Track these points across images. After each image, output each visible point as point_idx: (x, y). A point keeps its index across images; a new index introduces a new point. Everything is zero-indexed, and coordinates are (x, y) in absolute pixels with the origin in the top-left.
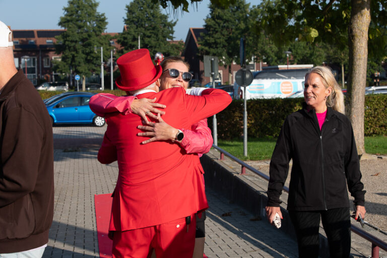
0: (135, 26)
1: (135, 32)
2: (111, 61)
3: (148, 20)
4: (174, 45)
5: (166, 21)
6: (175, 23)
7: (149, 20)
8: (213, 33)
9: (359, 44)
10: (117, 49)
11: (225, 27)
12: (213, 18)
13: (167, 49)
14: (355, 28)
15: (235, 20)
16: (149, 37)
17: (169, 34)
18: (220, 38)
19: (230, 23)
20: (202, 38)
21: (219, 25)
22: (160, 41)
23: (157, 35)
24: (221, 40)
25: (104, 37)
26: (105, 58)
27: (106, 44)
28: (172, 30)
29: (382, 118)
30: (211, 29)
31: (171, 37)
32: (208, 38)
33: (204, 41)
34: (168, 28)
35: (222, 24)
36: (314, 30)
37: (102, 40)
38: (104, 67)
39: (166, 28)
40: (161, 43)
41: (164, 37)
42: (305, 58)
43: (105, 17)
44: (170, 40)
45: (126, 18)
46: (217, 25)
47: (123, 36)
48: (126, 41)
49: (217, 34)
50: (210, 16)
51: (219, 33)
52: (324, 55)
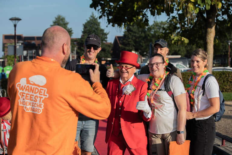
0: (87, 34)
3: (94, 32)
4: (107, 45)
5: (103, 32)
6: (108, 33)
11: (134, 35)
12: (128, 31)
15: (139, 32)
19: (136, 33)
20: (122, 41)
21: (131, 34)
24: (132, 42)
28: (106, 37)
30: (127, 37)
31: (106, 40)
32: (125, 41)
39: (103, 36)
41: (102, 40)
45: (83, 30)
47: (81, 40)
51: (131, 39)
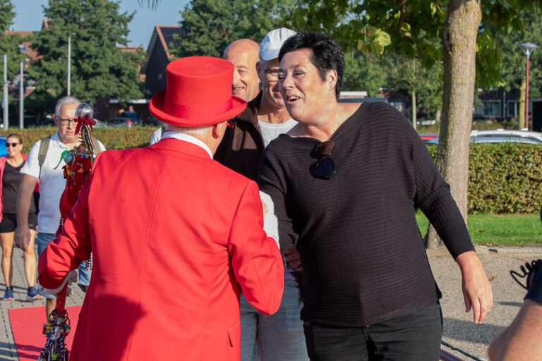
0: (62, 21)
1: (63, 30)
2: (20, 78)
3: (84, 11)
4: (129, 54)
5: (116, 13)
6: (131, 17)
7: (87, 10)
8: (195, 36)
9: (460, 59)
10: (31, 58)
11: (215, 25)
12: (196, 10)
13: (117, 61)
14: (455, 32)
15: (233, 14)
16: (86, 39)
17: (121, 34)
18: (207, 44)
19: (225, 18)
20: (177, 43)
21: (206, 20)
22: (104, 47)
23: (100, 37)
24: (209, 47)
25: (9, 37)
26: (10, 73)
27: (12, 50)
28: (125, 28)
29: (489, 183)
30: (193, 28)
31: (124, 40)
32: (187, 44)
33: (180, 48)
34: (119, 25)
35: (210, 21)
36: (384, 33)
37: (5, 43)
38: (9, 88)
39: (115, 26)
40: (107, 50)
41: (112, 40)
42: (351, 80)
43: (11, 5)
44: (122, 46)
45: (48, 7)
46: (202, 21)
47: (43, 36)
48: (46, 46)
49: (202, 37)
50: (190, 7)
51: (205, 36)
52: (384, 76)
